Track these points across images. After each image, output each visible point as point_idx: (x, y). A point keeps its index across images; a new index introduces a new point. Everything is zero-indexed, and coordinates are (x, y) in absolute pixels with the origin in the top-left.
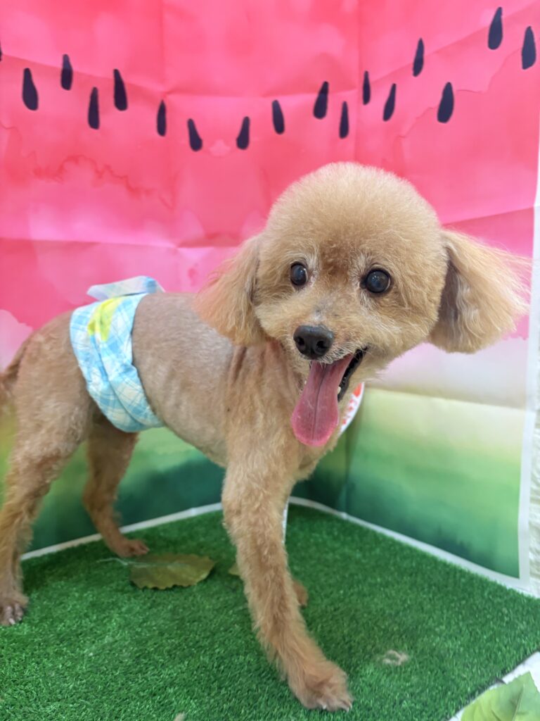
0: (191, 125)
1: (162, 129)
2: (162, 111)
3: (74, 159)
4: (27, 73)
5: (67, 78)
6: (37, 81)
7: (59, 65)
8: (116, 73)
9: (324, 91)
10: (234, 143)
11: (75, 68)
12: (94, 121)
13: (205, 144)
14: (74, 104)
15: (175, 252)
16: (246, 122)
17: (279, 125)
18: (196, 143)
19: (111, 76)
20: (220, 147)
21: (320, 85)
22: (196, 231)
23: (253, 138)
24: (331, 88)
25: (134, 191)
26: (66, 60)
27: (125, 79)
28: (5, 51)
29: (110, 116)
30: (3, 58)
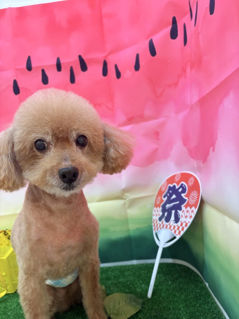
0: (116, 67)
1: (105, 73)
2: (105, 64)
4: (43, 71)
5: (59, 67)
6: (47, 73)
7: (55, 62)
8: (80, 57)
9: (174, 22)
10: (133, 69)
11: (62, 61)
12: (72, 80)
13: (122, 74)
14: (65, 75)
16: (138, 56)
17: (153, 52)
18: (118, 75)
19: (78, 59)
20: (128, 73)
21: (171, 20)
22: (123, 118)
23: (142, 63)
24: (177, 19)
26: (58, 60)
27: (84, 58)
28: (33, 65)
29: (80, 76)
30: (33, 68)
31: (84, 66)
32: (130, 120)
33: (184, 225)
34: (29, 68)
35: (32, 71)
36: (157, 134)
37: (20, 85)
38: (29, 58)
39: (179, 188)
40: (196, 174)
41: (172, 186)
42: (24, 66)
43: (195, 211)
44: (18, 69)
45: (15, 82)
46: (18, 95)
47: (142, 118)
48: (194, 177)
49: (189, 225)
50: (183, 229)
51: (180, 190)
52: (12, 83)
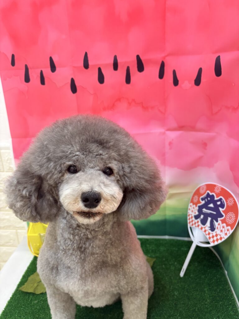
0: (174, 72)
1: (161, 75)
2: (163, 66)
3: (119, 100)
4: (100, 69)
6: (104, 71)
7: (112, 61)
8: (138, 57)
10: (193, 82)
11: (119, 60)
12: (128, 80)
13: (180, 82)
14: (121, 74)
15: (164, 133)
16: (200, 71)
17: (218, 71)
18: (176, 82)
19: (135, 58)
20: (187, 84)
22: (174, 124)
23: (203, 79)
25: (145, 108)
26: (115, 58)
27: (142, 58)
28: (90, 63)
29: (136, 76)
30: (89, 66)
31: (141, 67)
32: (181, 128)
33: (219, 237)
34: (86, 66)
35: (89, 69)
36: (204, 145)
37: (77, 84)
38: (86, 54)
39: (218, 201)
40: (236, 197)
41: (211, 194)
42: (81, 64)
43: (231, 231)
44: (75, 67)
45: (73, 81)
46: (75, 94)
47: (193, 128)
48: (234, 199)
49: (223, 240)
50: (217, 240)
51: (219, 203)
52: (70, 81)
